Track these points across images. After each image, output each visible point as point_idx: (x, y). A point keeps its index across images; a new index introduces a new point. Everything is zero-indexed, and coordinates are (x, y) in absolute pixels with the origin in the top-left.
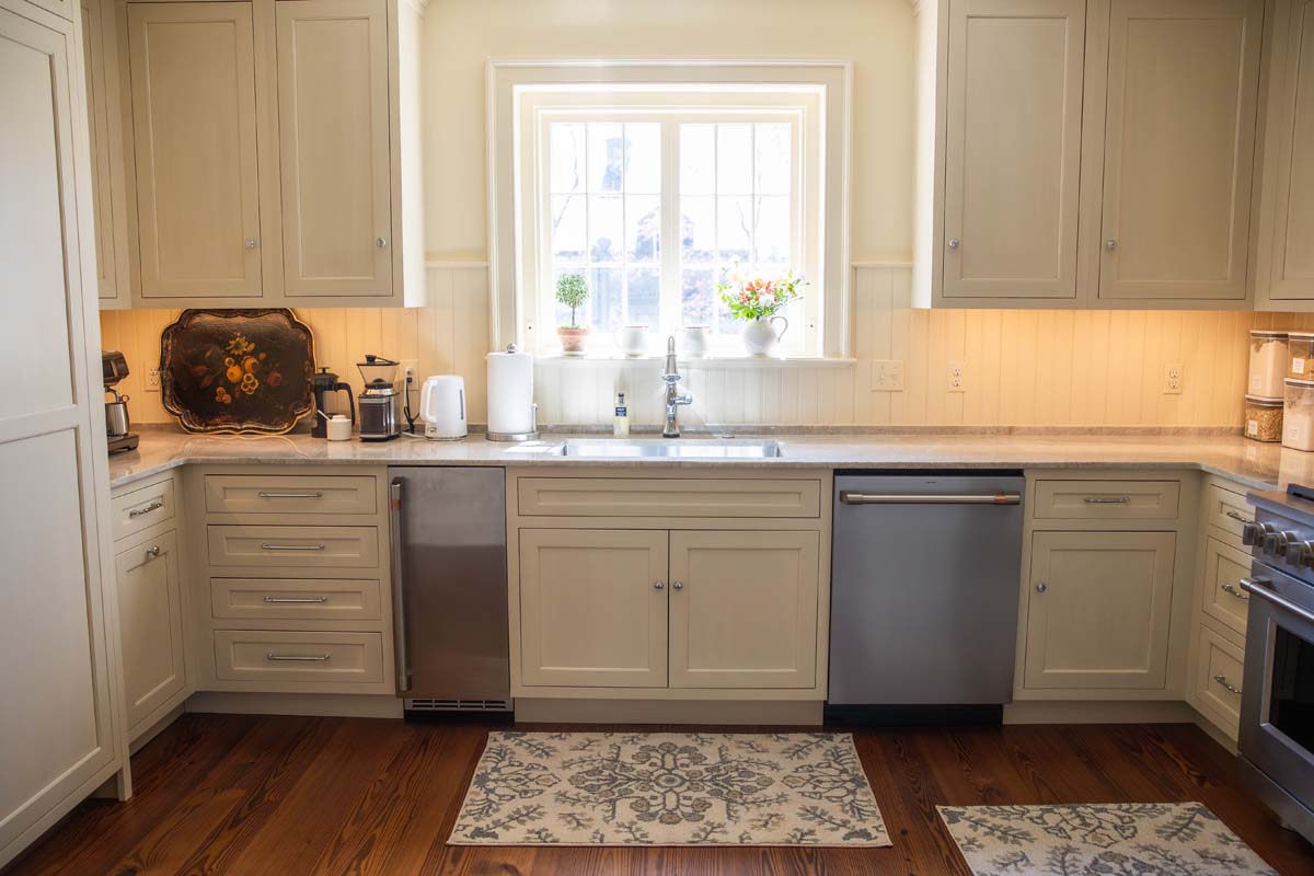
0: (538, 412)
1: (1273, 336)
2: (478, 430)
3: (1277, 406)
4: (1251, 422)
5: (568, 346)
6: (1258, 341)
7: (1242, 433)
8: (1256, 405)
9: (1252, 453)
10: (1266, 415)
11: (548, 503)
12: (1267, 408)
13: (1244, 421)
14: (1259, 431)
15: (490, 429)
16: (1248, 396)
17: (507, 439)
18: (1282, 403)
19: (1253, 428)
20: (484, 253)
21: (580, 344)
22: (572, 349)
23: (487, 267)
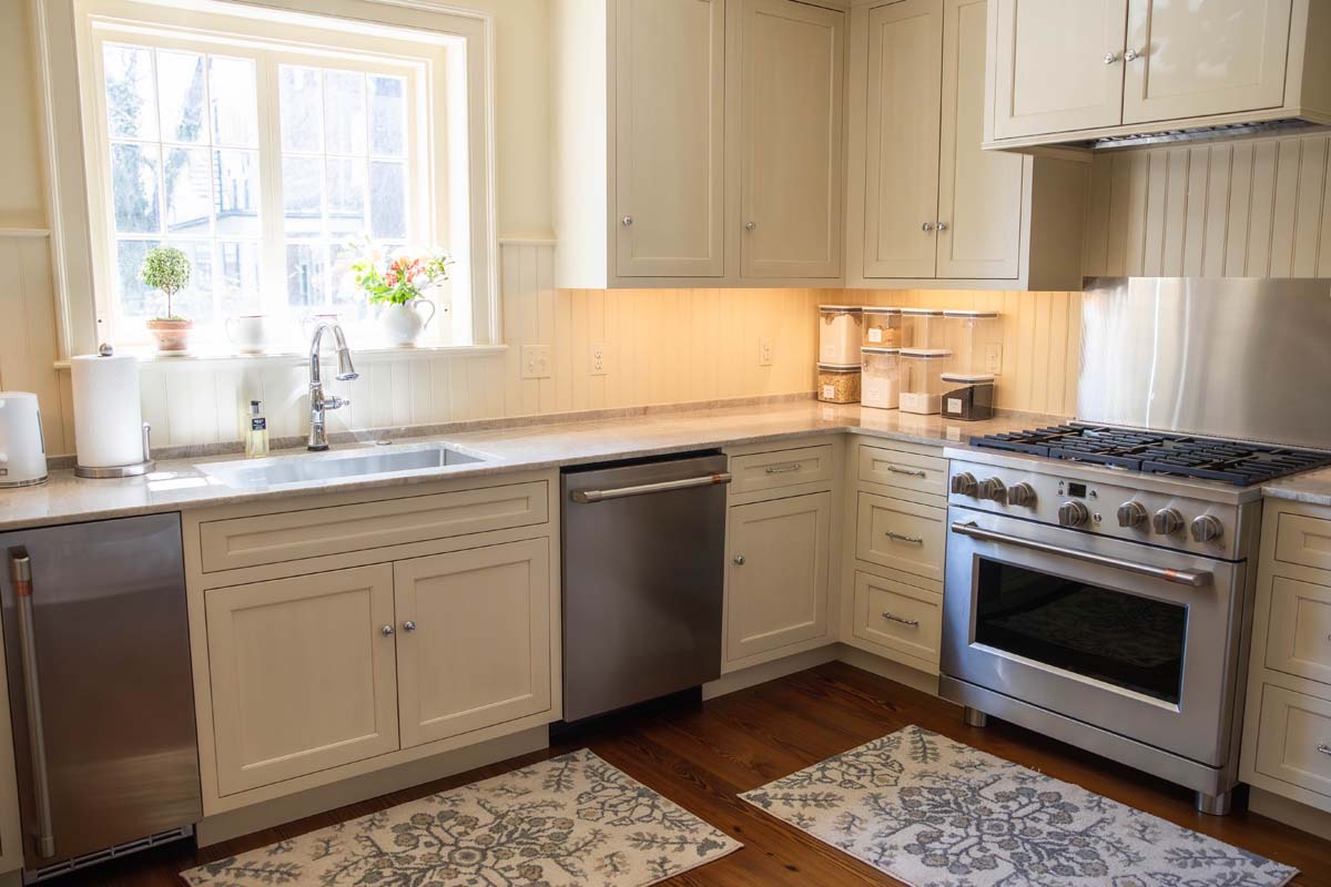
0: (148, 433)
1: (845, 310)
2: (66, 465)
3: (854, 372)
4: (825, 387)
5: (167, 344)
6: (829, 315)
7: (816, 397)
8: (827, 371)
9: (830, 415)
10: (842, 380)
11: (241, 551)
12: (843, 374)
13: (816, 384)
14: (836, 394)
15: (81, 463)
16: (819, 364)
17: (114, 474)
18: (860, 368)
19: (828, 392)
20: (40, 216)
21: (184, 341)
22: (174, 348)
23: (48, 237)
